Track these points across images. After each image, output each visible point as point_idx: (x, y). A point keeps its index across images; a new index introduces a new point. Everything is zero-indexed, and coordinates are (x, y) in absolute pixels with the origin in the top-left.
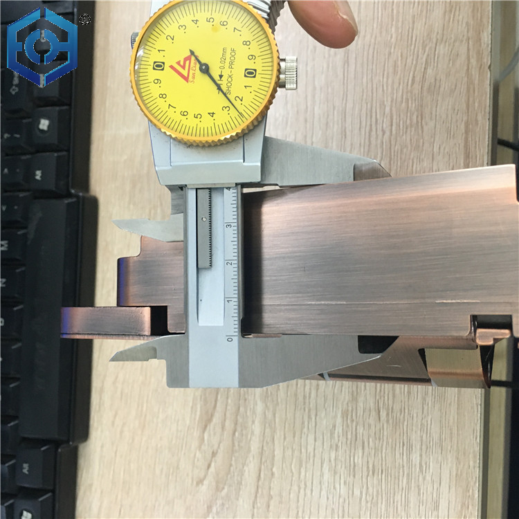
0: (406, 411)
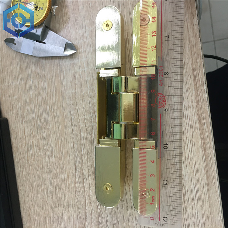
0: (184, 209)
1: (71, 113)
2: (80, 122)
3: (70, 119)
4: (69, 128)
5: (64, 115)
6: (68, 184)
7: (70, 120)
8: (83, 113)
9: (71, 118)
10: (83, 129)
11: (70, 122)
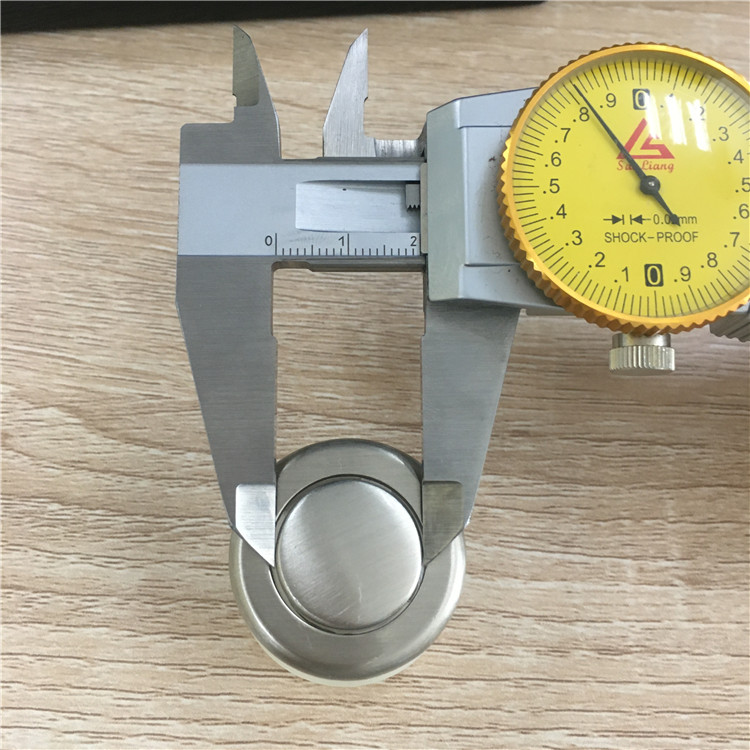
1: (695, 446)
2: (645, 492)
3: (664, 435)
4: (614, 423)
5: (684, 409)
6: (325, 372)
7: (656, 435)
8: (691, 515)
9: (669, 445)
10: (605, 502)
11: (648, 436)
